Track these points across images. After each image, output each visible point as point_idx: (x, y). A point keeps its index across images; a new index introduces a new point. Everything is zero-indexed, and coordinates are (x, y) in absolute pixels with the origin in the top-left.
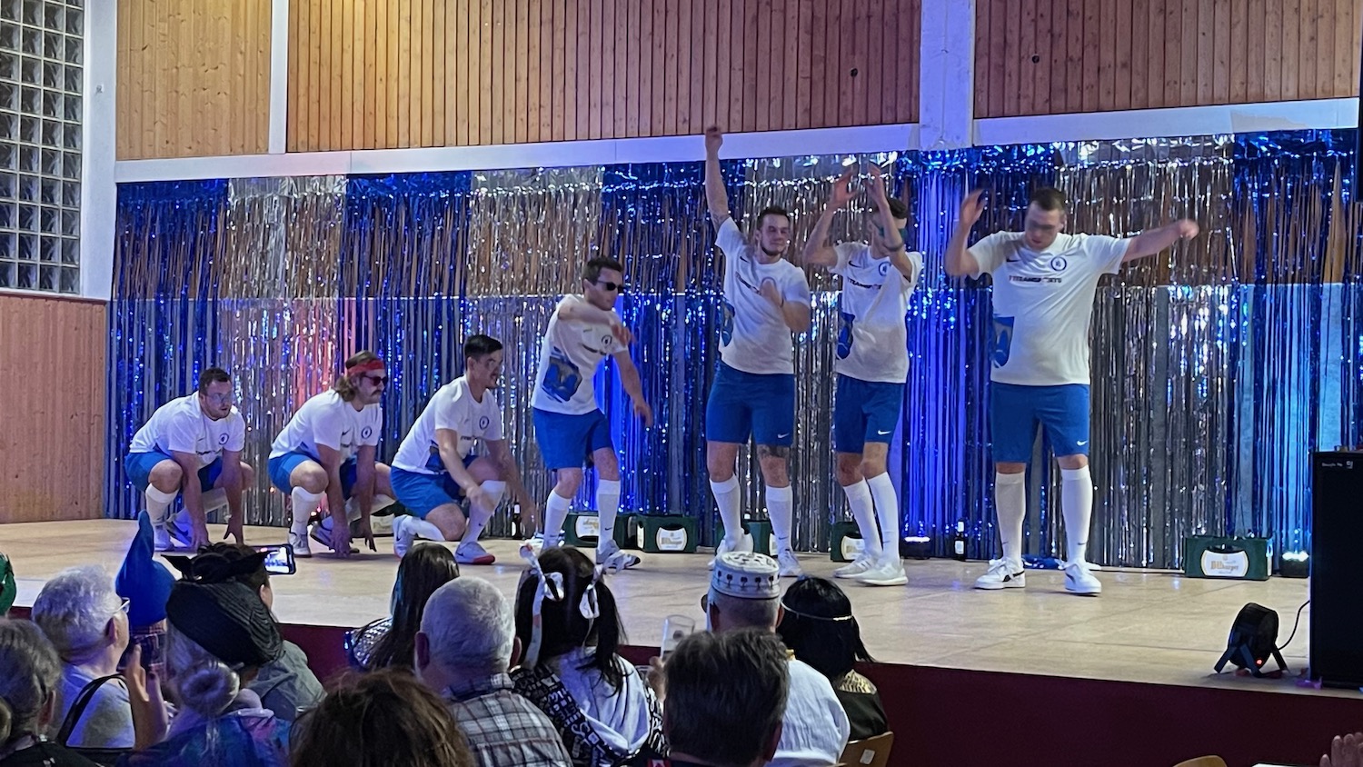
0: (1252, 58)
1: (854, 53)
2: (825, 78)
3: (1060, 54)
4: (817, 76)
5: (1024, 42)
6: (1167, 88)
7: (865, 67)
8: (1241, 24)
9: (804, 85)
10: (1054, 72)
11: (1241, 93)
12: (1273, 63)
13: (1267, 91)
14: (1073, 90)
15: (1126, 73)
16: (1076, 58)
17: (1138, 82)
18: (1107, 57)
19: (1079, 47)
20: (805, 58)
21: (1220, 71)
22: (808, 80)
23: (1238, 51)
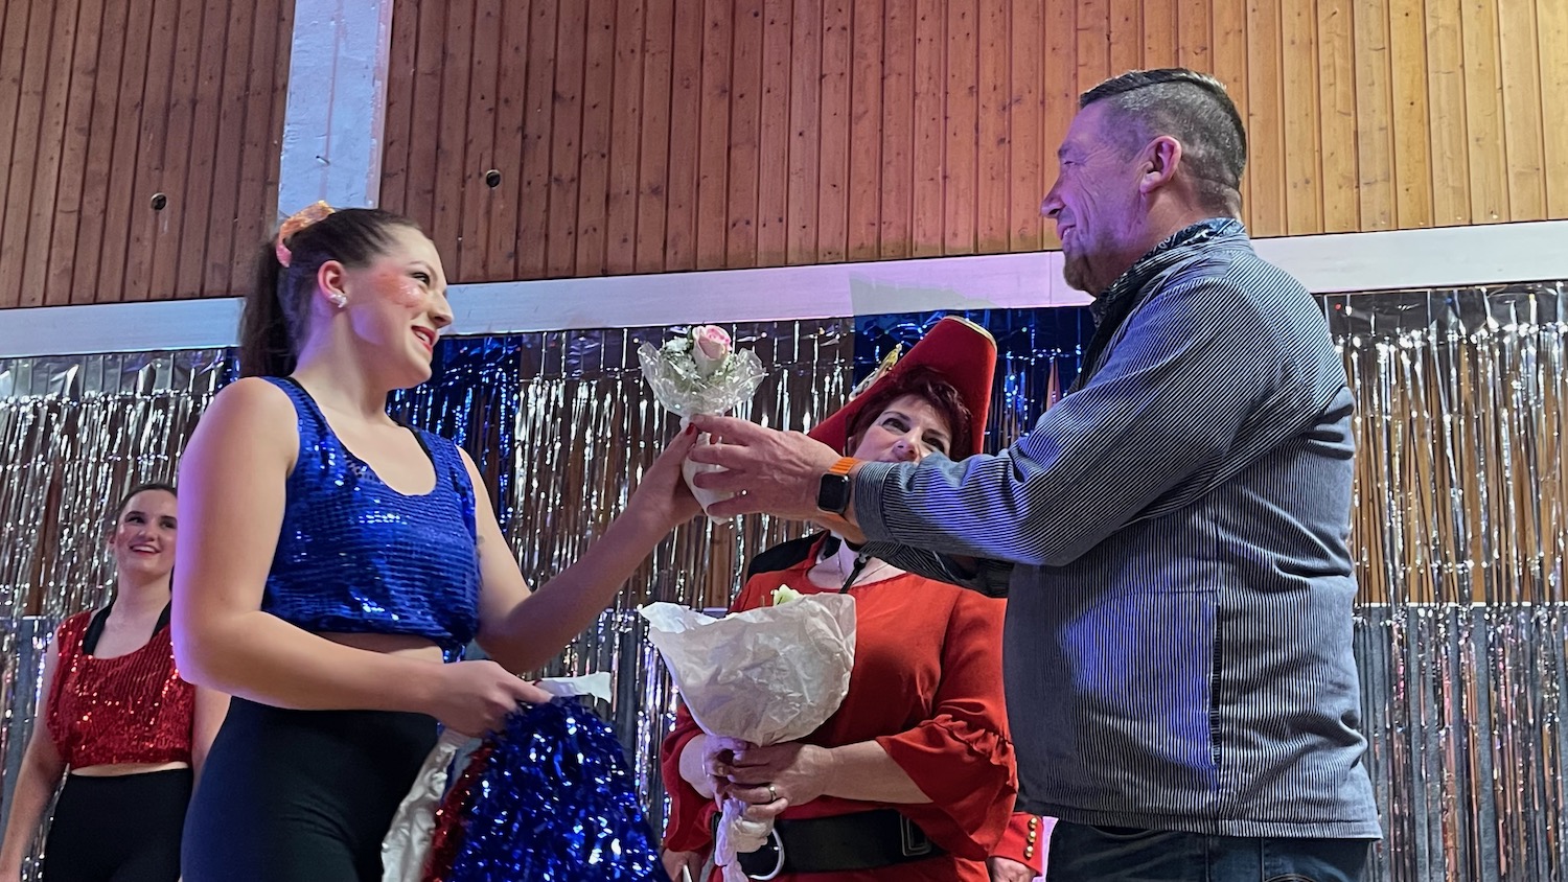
0: (890, 175)
1: (161, 167)
2: (105, 212)
3: (537, 170)
4: (92, 211)
5: (471, 148)
6: (732, 235)
7: (180, 193)
8: (871, 113)
9: (66, 224)
10: (525, 203)
11: (871, 242)
12: (929, 185)
13: (918, 238)
14: (559, 234)
15: (657, 204)
16: (566, 176)
17: (678, 220)
18: (624, 176)
19: (573, 160)
20: (73, 177)
21: (831, 203)
22: (74, 217)
23: (864, 166)
